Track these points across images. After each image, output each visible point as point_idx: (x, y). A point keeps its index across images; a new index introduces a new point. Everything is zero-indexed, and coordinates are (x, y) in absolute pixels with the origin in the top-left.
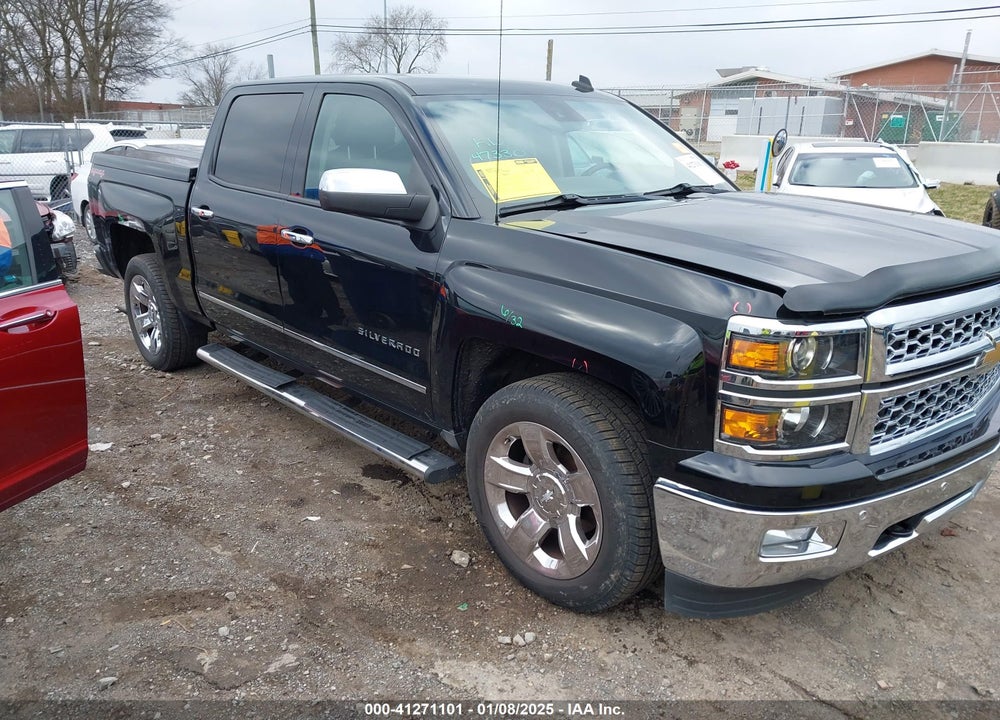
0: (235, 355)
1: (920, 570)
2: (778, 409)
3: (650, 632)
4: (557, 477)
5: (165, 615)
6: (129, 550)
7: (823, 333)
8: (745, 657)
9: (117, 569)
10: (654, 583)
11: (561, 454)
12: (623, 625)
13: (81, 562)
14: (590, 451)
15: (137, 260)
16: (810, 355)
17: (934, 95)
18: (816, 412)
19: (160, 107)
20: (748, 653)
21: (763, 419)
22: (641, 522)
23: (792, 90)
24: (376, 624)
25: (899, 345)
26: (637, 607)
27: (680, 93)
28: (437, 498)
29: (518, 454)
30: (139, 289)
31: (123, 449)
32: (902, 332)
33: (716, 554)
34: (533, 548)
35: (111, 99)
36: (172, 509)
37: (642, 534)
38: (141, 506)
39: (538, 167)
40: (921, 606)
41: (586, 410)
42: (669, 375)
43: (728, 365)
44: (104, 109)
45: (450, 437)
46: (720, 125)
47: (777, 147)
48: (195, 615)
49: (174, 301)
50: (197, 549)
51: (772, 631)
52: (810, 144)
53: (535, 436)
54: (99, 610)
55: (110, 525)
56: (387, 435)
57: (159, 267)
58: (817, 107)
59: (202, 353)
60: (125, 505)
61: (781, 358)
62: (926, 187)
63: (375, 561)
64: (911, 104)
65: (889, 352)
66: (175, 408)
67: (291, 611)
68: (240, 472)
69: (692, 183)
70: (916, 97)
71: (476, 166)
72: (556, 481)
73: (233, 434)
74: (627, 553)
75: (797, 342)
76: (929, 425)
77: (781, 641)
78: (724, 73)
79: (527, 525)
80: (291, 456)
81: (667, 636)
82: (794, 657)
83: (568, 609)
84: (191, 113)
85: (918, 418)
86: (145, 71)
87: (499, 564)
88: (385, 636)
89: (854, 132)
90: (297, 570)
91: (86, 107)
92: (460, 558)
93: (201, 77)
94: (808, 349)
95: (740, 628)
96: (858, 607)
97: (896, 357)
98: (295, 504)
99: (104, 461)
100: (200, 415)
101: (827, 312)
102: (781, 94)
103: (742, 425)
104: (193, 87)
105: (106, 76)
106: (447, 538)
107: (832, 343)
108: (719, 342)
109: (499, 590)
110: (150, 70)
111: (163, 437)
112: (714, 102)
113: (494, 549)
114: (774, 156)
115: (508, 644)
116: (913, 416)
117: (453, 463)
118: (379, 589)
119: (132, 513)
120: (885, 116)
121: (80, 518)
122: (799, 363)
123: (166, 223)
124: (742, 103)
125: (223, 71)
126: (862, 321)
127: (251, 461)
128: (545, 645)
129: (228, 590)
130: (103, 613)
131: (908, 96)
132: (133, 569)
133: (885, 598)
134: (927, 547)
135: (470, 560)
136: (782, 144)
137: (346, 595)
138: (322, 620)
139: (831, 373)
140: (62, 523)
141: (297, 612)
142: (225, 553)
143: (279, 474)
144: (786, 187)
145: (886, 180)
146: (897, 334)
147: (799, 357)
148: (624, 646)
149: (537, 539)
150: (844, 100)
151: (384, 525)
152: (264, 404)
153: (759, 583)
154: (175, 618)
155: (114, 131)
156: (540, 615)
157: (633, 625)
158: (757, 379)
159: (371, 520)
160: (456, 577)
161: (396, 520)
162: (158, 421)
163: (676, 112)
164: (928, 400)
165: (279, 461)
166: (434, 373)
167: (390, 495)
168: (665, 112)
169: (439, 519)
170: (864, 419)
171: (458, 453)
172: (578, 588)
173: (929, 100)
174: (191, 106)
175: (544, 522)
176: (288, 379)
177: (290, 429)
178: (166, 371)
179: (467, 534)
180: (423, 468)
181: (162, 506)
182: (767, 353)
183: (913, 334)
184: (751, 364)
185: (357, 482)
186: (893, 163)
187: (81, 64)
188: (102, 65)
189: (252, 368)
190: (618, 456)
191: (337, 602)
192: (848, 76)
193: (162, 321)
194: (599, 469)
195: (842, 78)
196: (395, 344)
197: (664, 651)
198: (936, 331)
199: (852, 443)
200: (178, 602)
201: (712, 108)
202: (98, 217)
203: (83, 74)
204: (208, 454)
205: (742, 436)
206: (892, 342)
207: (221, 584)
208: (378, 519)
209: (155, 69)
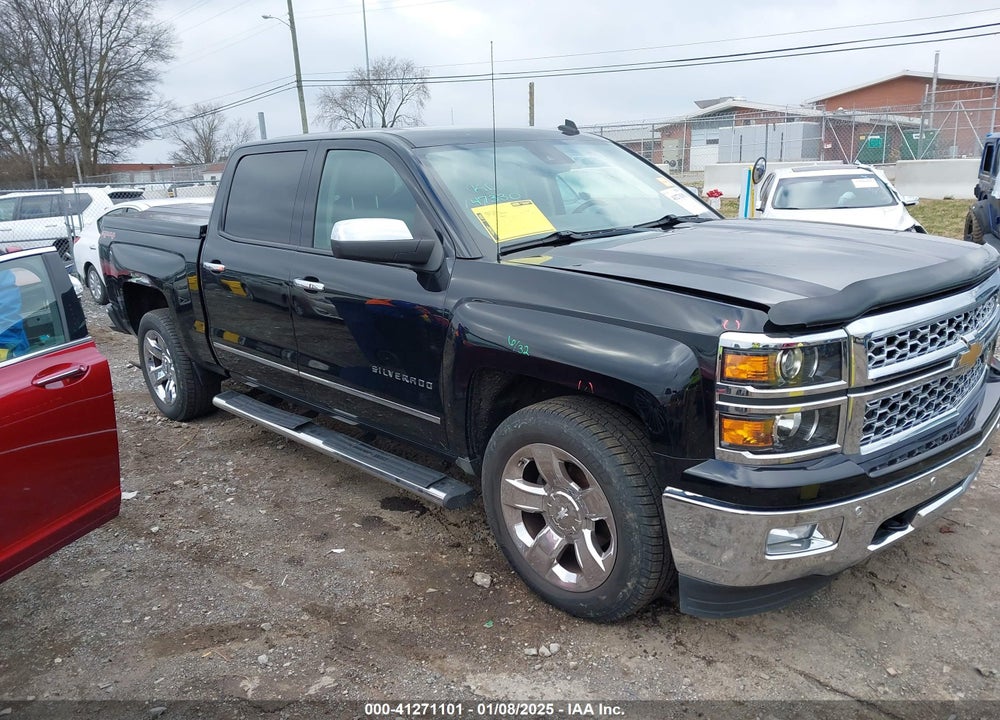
0: (250, 400)
1: (922, 566)
2: (772, 415)
3: (668, 637)
4: (570, 494)
5: (205, 648)
6: (165, 590)
7: (808, 343)
8: (760, 654)
9: (155, 608)
10: (669, 592)
11: (573, 472)
12: (642, 631)
13: (120, 604)
14: (600, 466)
15: (150, 316)
16: (798, 365)
17: (909, 115)
18: (807, 417)
19: (151, 167)
20: (763, 651)
21: (758, 426)
22: (653, 531)
23: (770, 117)
24: (407, 645)
25: (879, 351)
26: (655, 615)
27: (661, 126)
28: (455, 525)
29: (531, 475)
30: (153, 343)
31: (148, 497)
32: (881, 339)
33: (726, 557)
34: (552, 565)
35: (104, 162)
36: (201, 549)
37: (654, 542)
38: (172, 548)
39: (533, 208)
40: (924, 599)
41: (594, 429)
42: (668, 391)
43: (723, 378)
44: (99, 173)
45: (465, 464)
46: (702, 155)
47: (757, 174)
48: (235, 646)
49: (187, 352)
50: (230, 585)
51: (784, 629)
52: (790, 170)
53: (548, 457)
54: (142, 647)
55: (143, 568)
56: (404, 466)
57: (171, 321)
58: (795, 132)
59: (217, 400)
60: (156, 548)
61: (770, 368)
62: (905, 205)
63: (402, 587)
64: (887, 124)
65: (870, 358)
66: (194, 456)
67: (325, 637)
68: (264, 512)
69: (677, 214)
70: (891, 118)
71: (476, 210)
72: (570, 498)
73: (253, 476)
74: (641, 562)
75: (784, 353)
76: (915, 425)
77: (793, 637)
78: (702, 104)
79: (543, 543)
80: (310, 494)
81: (685, 640)
82: (806, 652)
83: (589, 620)
84: (182, 171)
85: (904, 419)
86: (137, 134)
87: (519, 583)
88: (417, 655)
89: (833, 155)
90: (327, 600)
91: (79, 171)
92: (482, 579)
93: (191, 136)
94: (796, 359)
95: (753, 628)
96: (865, 603)
97: (876, 363)
98: (318, 539)
99: (131, 509)
100: (219, 460)
101: (809, 324)
102: (759, 122)
103: (740, 432)
104: (183, 146)
105: (98, 141)
106: (468, 561)
107: (817, 353)
108: (713, 359)
109: (521, 607)
110: (141, 133)
111: (186, 484)
112: (693, 132)
113: (515, 568)
114: (755, 183)
115: (534, 655)
116: (899, 417)
117: (469, 489)
118: (407, 612)
119: (164, 556)
120: (863, 138)
121: (114, 563)
122: (788, 372)
123: (177, 280)
124: (722, 132)
125: (212, 129)
126: (842, 330)
127: (273, 501)
128: (570, 655)
129: (263, 621)
130: (146, 650)
131: (884, 117)
132: (170, 607)
133: (889, 594)
134: (927, 544)
135: (492, 581)
136: (762, 172)
137: (376, 620)
138: (356, 644)
139: (818, 380)
140: (97, 568)
141: (331, 638)
142: (257, 587)
143: (301, 511)
144: (770, 212)
145: (865, 200)
146: (876, 341)
147: (787, 367)
148: (645, 651)
149: (556, 555)
150: (821, 125)
151: (406, 553)
152: (280, 447)
153: (766, 581)
154: (216, 650)
155: (113, 194)
156: (563, 628)
157: (652, 631)
158: (750, 389)
159: (393, 550)
160: (480, 598)
161: (417, 547)
162: (179, 468)
163: (658, 145)
164: (912, 401)
165: (300, 499)
166: (447, 405)
167: (409, 525)
168: (647, 146)
169: (459, 545)
170: (853, 423)
171: (474, 480)
172: (598, 599)
173: (905, 120)
174: (182, 164)
175: (561, 539)
176: (305, 420)
177: (307, 469)
178: (182, 421)
179: (486, 557)
180: (442, 495)
181: (191, 547)
182: (757, 365)
183: (891, 340)
184: (744, 376)
185: (377, 515)
186: (871, 183)
187: (72, 130)
188: (94, 130)
189: (268, 412)
190: (627, 470)
191: (367, 626)
192: (823, 101)
193: (176, 372)
194: (610, 483)
195: (817, 103)
196: (409, 379)
197: (683, 653)
198: (912, 336)
199: (843, 445)
200: (216, 635)
201: (693, 138)
202: (110, 276)
203: (75, 140)
204: (231, 496)
205: (741, 443)
206: (872, 349)
207: (256, 616)
208: (400, 548)
209: (146, 131)
